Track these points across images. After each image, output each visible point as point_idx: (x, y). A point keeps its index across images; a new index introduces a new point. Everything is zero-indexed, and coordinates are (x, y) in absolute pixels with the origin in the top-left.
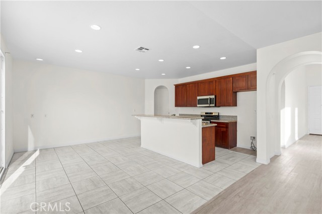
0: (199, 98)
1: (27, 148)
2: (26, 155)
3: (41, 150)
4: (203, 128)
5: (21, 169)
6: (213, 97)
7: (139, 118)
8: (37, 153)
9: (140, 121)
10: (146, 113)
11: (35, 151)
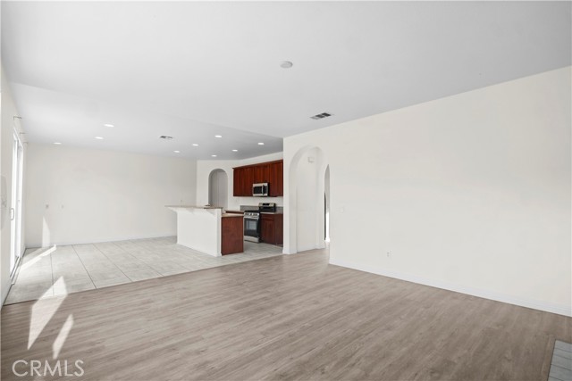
0: (254, 185)
1: (41, 244)
2: (40, 250)
3: (57, 246)
4: (222, 218)
5: (38, 258)
6: (266, 184)
7: (174, 209)
8: (54, 249)
9: (176, 214)
10: (198, 205)
11: (50, 247)
